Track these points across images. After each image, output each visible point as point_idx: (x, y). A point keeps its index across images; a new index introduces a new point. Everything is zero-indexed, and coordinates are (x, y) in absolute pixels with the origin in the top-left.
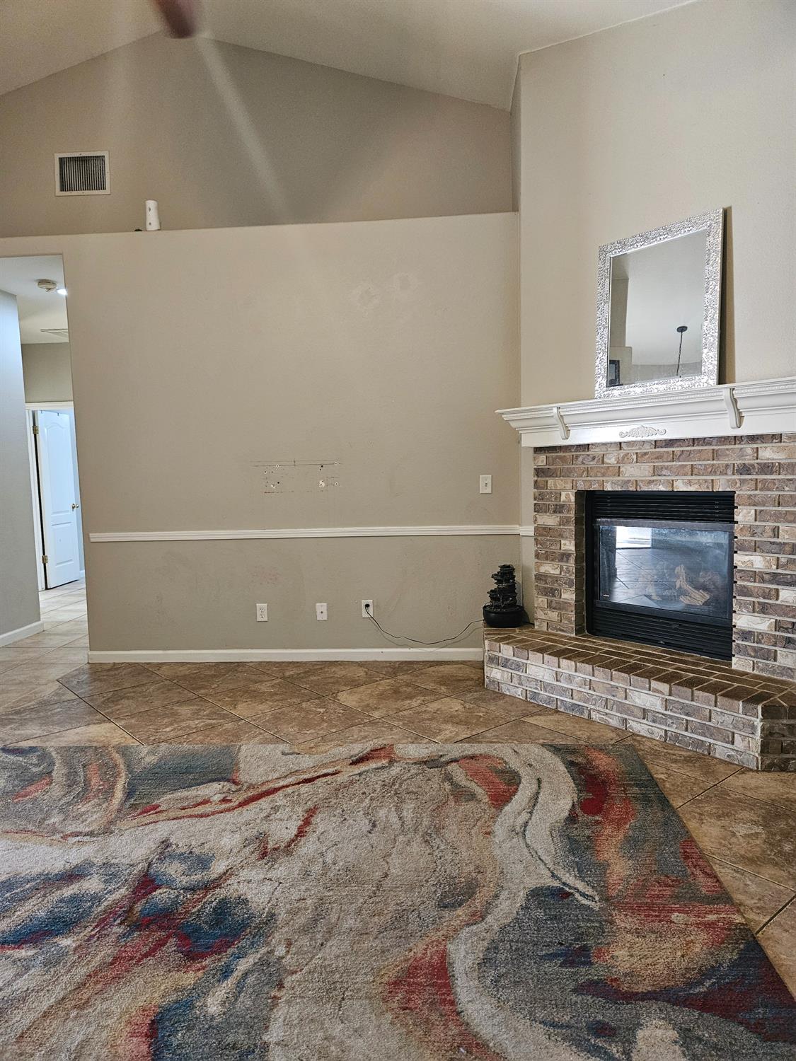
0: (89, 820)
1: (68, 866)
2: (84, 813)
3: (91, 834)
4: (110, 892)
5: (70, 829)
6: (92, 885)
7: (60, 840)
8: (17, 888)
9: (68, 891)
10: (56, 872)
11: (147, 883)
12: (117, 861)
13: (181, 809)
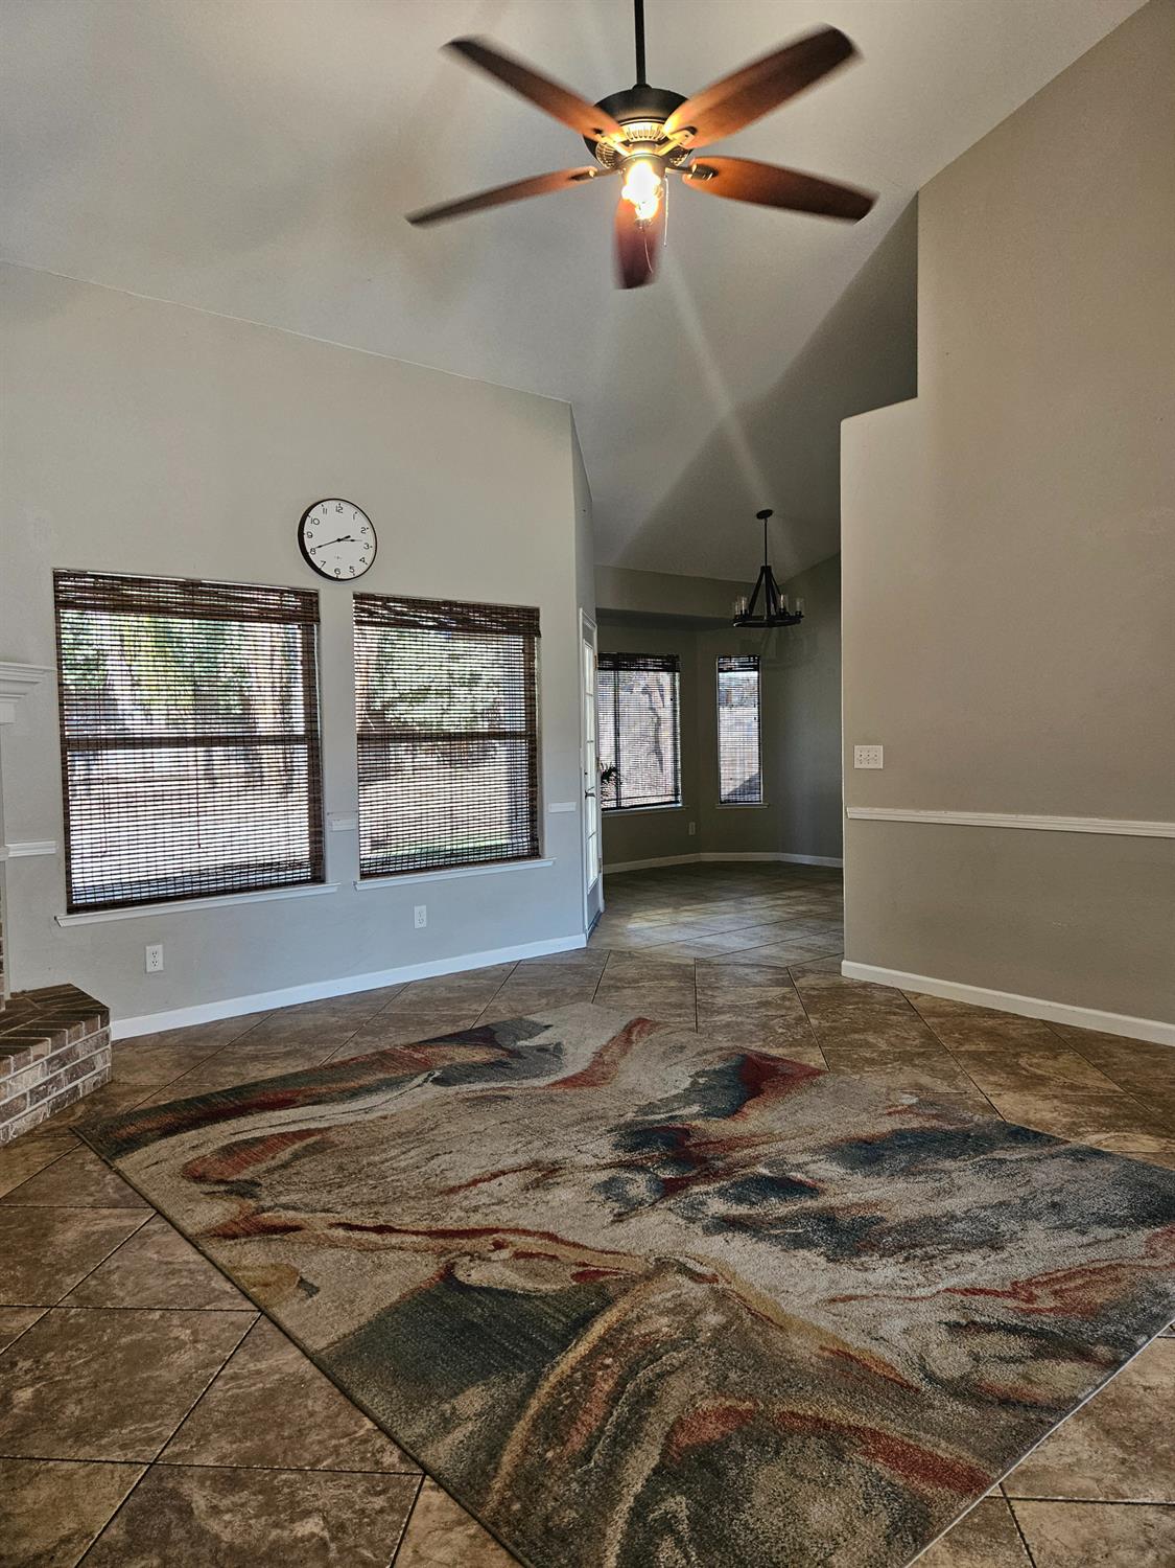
0: (669, 1295)
1: (730, 1235)
2: (668, 1312)
3: (684, 1270)
4: (707, 1193)
5: (699, 1291)
6: (718, 1207)
7: (720, 1278)
8: (790, 1234)
9: (742, 1210)
10: (744, 1235)
11: (668, 1189)
12: (680, 1221)
13: (556, 1258)
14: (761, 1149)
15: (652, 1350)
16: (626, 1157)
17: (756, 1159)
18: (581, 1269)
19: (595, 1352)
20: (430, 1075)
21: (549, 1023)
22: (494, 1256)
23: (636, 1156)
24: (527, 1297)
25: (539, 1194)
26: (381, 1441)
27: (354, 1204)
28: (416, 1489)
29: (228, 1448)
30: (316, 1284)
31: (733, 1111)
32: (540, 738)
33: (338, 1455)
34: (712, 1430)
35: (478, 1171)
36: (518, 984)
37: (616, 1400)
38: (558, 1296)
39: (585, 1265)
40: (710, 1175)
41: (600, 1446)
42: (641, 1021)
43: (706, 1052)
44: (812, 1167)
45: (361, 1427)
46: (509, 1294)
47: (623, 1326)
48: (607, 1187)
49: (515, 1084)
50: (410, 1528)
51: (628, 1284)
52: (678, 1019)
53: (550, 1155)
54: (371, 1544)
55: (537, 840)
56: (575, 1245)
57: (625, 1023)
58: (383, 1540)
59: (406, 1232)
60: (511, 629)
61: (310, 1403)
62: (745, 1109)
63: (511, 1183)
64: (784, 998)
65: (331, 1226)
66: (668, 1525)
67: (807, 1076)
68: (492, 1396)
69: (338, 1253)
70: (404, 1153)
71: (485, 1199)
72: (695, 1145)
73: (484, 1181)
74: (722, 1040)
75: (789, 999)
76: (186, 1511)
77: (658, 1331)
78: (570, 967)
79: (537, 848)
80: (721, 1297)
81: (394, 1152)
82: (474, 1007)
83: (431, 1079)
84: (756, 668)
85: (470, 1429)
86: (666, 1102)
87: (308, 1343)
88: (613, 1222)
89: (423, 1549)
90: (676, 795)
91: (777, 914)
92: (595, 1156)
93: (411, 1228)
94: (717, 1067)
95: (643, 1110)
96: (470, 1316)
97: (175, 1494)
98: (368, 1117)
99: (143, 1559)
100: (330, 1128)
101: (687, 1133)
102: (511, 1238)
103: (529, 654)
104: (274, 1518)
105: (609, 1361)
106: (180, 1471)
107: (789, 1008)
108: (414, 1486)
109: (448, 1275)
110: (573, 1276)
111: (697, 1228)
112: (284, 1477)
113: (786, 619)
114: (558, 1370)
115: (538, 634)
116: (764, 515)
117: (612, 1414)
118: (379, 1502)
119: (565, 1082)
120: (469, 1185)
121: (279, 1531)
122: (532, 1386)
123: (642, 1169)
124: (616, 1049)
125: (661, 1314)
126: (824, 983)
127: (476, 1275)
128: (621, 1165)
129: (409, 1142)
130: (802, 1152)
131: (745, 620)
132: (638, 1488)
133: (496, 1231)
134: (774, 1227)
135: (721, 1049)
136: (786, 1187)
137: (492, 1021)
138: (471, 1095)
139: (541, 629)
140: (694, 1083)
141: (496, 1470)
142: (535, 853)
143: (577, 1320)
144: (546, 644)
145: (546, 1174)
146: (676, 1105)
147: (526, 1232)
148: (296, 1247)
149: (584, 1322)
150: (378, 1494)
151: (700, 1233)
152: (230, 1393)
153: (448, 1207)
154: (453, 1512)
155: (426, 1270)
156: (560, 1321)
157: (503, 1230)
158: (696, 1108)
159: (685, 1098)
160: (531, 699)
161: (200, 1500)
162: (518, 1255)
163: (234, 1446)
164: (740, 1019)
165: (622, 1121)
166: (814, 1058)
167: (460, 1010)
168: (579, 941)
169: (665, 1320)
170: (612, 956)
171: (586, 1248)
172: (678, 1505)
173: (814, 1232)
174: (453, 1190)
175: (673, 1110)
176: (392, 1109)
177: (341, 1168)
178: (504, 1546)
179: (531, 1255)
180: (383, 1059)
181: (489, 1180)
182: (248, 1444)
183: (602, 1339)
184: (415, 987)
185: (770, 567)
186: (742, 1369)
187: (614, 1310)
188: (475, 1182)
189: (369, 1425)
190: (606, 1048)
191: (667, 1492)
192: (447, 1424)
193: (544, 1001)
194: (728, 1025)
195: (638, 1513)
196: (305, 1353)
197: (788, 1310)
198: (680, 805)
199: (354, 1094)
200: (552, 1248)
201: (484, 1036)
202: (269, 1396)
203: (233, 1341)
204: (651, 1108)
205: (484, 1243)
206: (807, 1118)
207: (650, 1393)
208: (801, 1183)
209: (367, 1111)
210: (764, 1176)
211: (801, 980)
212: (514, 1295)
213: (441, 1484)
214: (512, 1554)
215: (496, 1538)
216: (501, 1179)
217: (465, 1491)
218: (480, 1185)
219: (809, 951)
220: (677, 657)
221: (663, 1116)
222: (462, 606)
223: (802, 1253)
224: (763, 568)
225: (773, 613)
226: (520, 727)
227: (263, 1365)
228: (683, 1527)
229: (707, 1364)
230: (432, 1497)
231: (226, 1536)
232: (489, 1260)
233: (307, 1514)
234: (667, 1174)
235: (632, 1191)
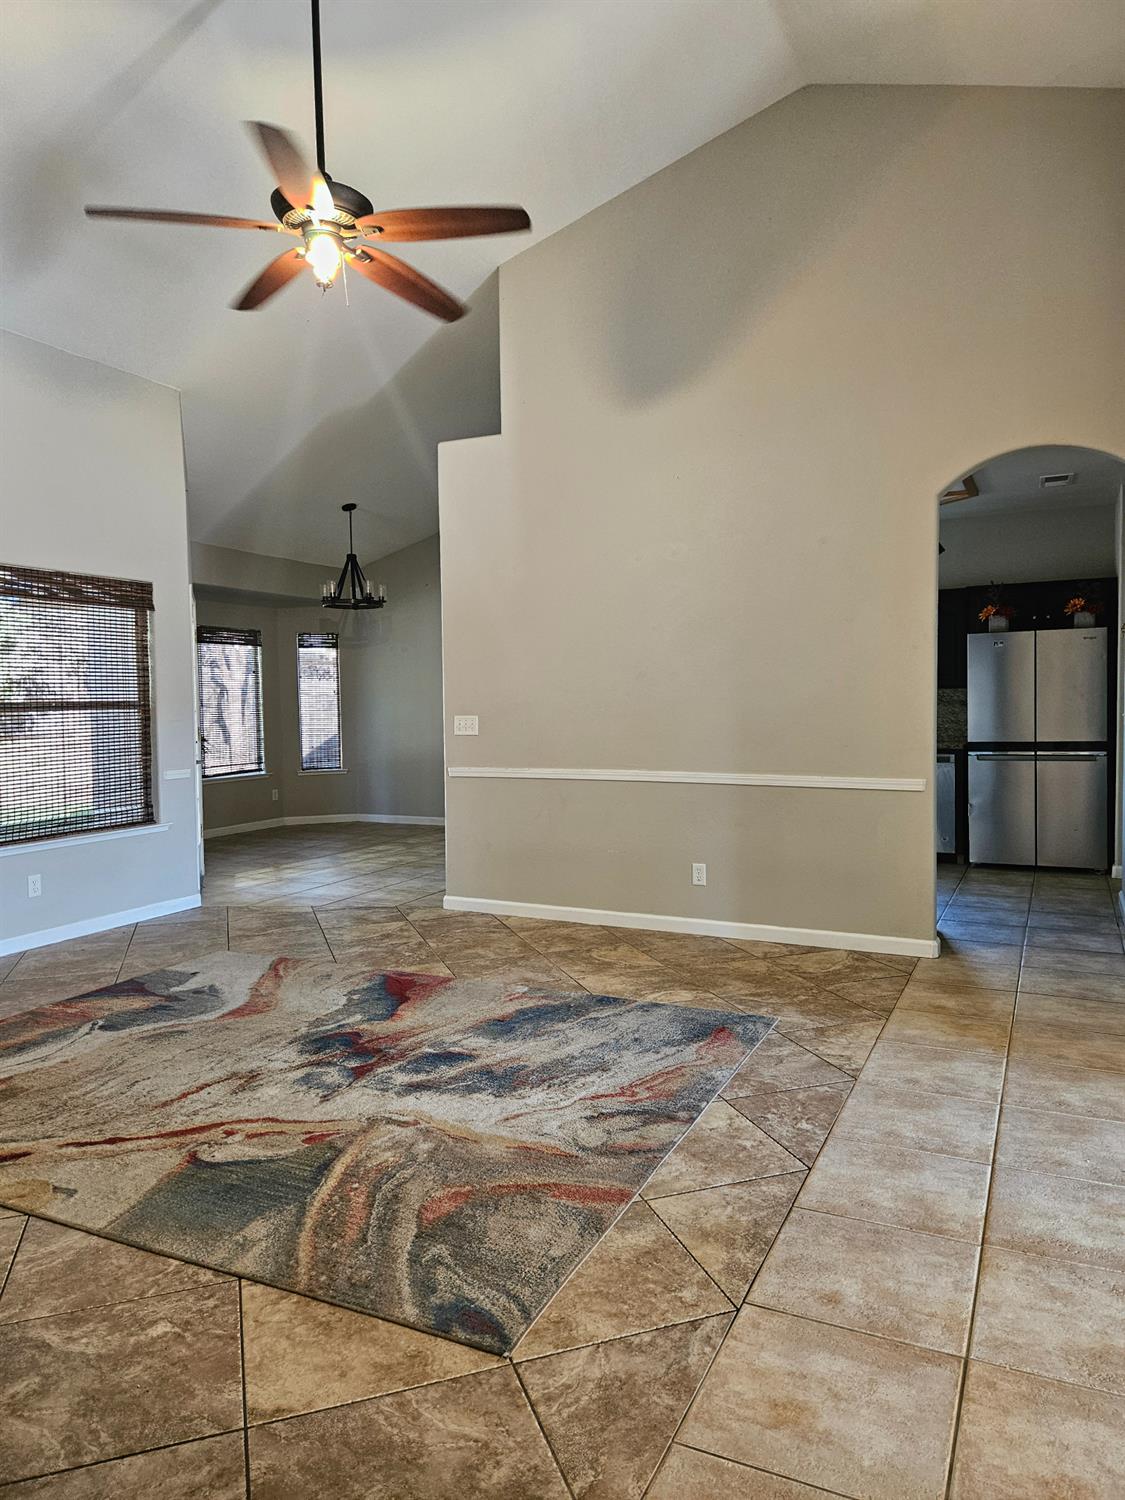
0: (386, 1139)
1: (418, 1094)
2: (389, 1149)
3: (390, 1121)
4: (390, 1071)
5: (409, 1132)
6: (401, 1078)
7: (421, 1122)
8: (463, 1086)
9: (421, 1077)
10: (429, 1093)
11: (358, 1073)
12: (376, 1092)
13: (285, 1133)
14: (422, 1037)
15: (385, 1173)
16: (314, 1057)
17: (421, 1044)
18: (308, 1136)
19: (342, 1183)
20: (94, 1024)
21: (197, 971)
22: (229, 1140)
23: (321, 1056)
24: (271, 1160)
25: (248, 1095)
26: (191, 1269)
27: (74, 1128)
28: (237, 1289)
29: (55, 1303)
30: (72, 1187)
31: (391, 1014)
32: (155, 708)
33: (159, 1286)
34: (448, 1207)
35: (183, 1087)
36: (145, 943)
37: (372, 1206)
38: (297, 1155)
39: (310, 1132)
40: (387, 1059)
41: (370, 1233)
42: (282, 960)
43: (351, 977)
44: (464, 1042)
45: (169, 1266)
46: (254, 1163)
47: (358, 1164)
48: (306, 1080)
49: (184, 1021)
50: (244, 1310)
51: (351, 1138)
52: (316, 955)
53: (243, 1067)
54: (217, 1325)
55: (152, 806)
56: (295, 1122)
57: (269, 963)
58: (227, 1321)
59: (138, 1138)
60: (123, 602)
61: (114, 1261)
62: (399, 1012)
63: (217, 1092)
64: (402, 930)
65: (61, 1147)
66: (437, 1261)
67: (441, 983)
68: (273, 1224)
69: (81, 1164)
70: (102, 1085)
71: (199, 1106)
72: (368, 1042)
73: (193, 1093)
74: (361, 967)
75: (406, 930)
76: (44, 1347)
77: (387, 1161)
78: (193, 924)
79: (152, 814)
80: (427, 1133)
81: (91, 1086)
82: (109, 966)
83: (97, 1027)
84: (335, 646)
85: (264, 1245)
86: (332, 1016)
87: (89, 1225)
88: (321, 1102)
89: (261, 1319)
90: (259, 763)
91: (373, 865)
92: (285, 1061)
93: (141, 1135)
94: (365, 986)
95: (311, 1024)
96: (229, 1181)
97: (24, 1339)
98: (47, 1064)
99: (23, 1381)
100: (12, 1077)
101: (358, 1035)
102: (238, 1126)
103: (142, 628)
104: (126, 1332)
105: (356, 1185)
106: (23, 1324)
107: (408, 937)
108: (234, 1287)
109: (193, 1158)
110: (303, 1141)
111: (391, 1094)
112: (120, 1307)
113: (371, 603)
114: (318, 1198)
115: (152, 608)
116: (349, 507)
117: (371, 1214)
118: (211, 1303)
119: (232, 1013)
120: (179, 1098)
121: (136, 1337)
122: (302, 1211)
123: (329, 1064)
124: (269, 983)
125: (384, 1150)
126: (431, 916)
127: (219, 1156)
128: (311, 1064)
129: (102, 1077)
130: (454, 1034)
131: (333, 602)
132: (409, 1247)
133: (222, 1124)
134: (450, 1084)
135: (363, 972)
136: (450, 1058)
137: (134, 975)
138: (145, 1034)
139: (154, 603)
140: (349, 1000)
141: (297, 1263)
142: (149, 818)
143: (319, 1167)
144: (158, 619)
145: (250, 1080)
146: (340, 1017)
147: (247, 1121)
148: (34, 1167)
149: (326, 1167)
150: (209, 1298)
151: (395, 1097)
152: (33, 1271)
153: (169, 1116)
154: (274, 1294)
155: (171, 1160)
156: (305, 1170)
157: (228, 1123)
158: (358, 1017)
159: (347, 1010)
160: (143, 671)
161: (53, 1337)
162: (249, 1136)
163: (61, 1301)
164: (370, 949)
165: (298, 1034)
166: (441, 970)
167: (96, 969)
168: (194, 901)
169: (389, 1154)
170: (231, 912)
171: (305, 1122)
172: (439, 1249)
173: (480, 1082)
174: (165, 1104)
175: (339, 1021)
176: (68, 1054)
177: (43, 1105)
178: (324, 1301)
179: (261, 1134)
180: (35, 1017)
181: (197, 1091)
182: (73, 1296)
183: (344, 1174)
184: (35, 955)
185: (355, 556)
186: (457, 1170)
187: (347, 1155)
188: (185, 1095)
189: (177, 1262)
190: (259, 984)
191: (430, 1245)
192: (243, 1247)
193: (180, 954)
194: (362, 955)
195: (414, 1259)
196: (89, 1232)
197: (478, 1131)
198: (263, 773)
199: (21, 1048)
200: (277, 1127)
201: (135, 987)
202: (72, 1266)
203: (13, 1239)
204: (319, 1022)
205: (218, 1133)
206: (450, 1012)
207: (396, 1197)
208: (460, 1054)
209: (43, 1059)
210: (431, 1053)
211: (411, 915)
212: (260, 1162)
213: (254, 1280)
214: (332, 1304)
215: (314, 1298)
216: (208, 1089)
217: (279, 1282)
218: (189, 1096)
219: (410, 892)
220: (259, 631)
221: (333, 1026)
222: (75, 577)
223: (475, 1096)
224: (348, 555)
225: (359, 596)
226: (134, 697)
227: (54, 1248)
228: (449, 1260)
229: (430, 1172)
230: (249, 1289)
231: (90, 1351)
232: (226, 1143)
233: (154, 1323)
234: (353, 1064)
235: (328, 1079)
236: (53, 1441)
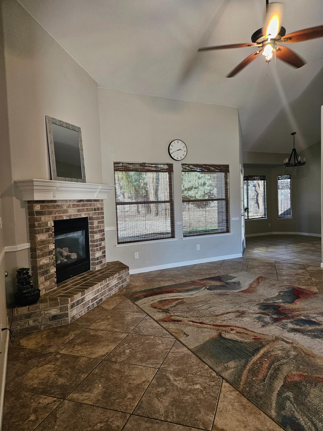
0: (280, 346)
1: (295, 333)
2: (280, 350)
3: (283, 340)
4: (287, 322)
5: (288, 346)
6: (290, 326)
7: (294, 343)
8: (313, 334)
9: (298, 327)
10: (299, 333)
11: (276, 320)
12: (280, 328)
13: (248, 334)
14: (301, 312)
15: (277, 359)
16: (263, 311)
17: (300, 315)
18: (255, 337)
19: (261, 357)
20: (206, 287)
21: (236, 276)
22: (231, 332)
23: (265, 311)
24: (241, 342)
25: (240, 319)
26: (211, 370)
27: (193, 317)
28: (221, 382)
29: (175, 367)
30: (188, 334)
31: (292, 302)
32: (229, 200)
33: (201, 372)
34: (297, 379)
35: (223, 312)
36: (225, 266)
37: (269, 369)
38: (250, 343)
39: (255, 336)
40: (287, 318)
41: (267, 378)
42: (261, 277)
43: (282, 286)
44: (317, 318)
45: (205, 367)
46: (236, 341)
47: (268, 352)
48: (259, 318)
49: (229, 291)
50: (222, 390)
51: (268, 342)
52: (272, 277)
53: (241, 309)
54: (213, 392)
55: (228, 228)
56: (252, 331)
57: (257, 277)
58: (216, 392)
59: (207, 324)
60: (221, 171)
61: (192, 360)
62: (295, 302)
63: (232, 315)
64: (303, 273)
65: (189, 321)
66: (288, 398)
67: (313, 294)
68: (237, 364)
69: (192, 328)
70: (203, 306)
71: (226, 319)
72: (282, 310)
73: (225, 314)
74: (286, 283)
75: (305, 273)
76: (169, 380)
77: (278, 354)
78: (238, 262)
79: (228, 230)
80: (295, 348)
81: (200, 305)
82: (214, 271)
83: (206, 288)
84: (289, 178)
85: (232, 370)
86: (272, 299)
87: (189, 347)
88: (262, 327)
89: (226, 395)
90: (265, 215)
91: (298, 250)
92: (254, 311)
93: (208, 323)
94: (286, 290)
95: (265, 300)
96: (228, 345)
97: (165, 375)
98: (192, 296)
99: (161, 388)
100: (183, 298)
101: (279, 307)
102: (235, 328)
103: (226, 177)
104: (189, 384)
105: (266, 360)
106: (166, 371)
107: (305, 276)
108: (221, 381)
109: (220, 335)
110: (253, 339)
111: (285, 330)
112: (189, 375)
113: (300, 164)
114: (253, 360)
115: (229, 172)
116: (293, 134)
117: (269, 372)
118: (213, 384)
119: (243, 291)
120: (221, 315)
121: (191, 386)
122: (247, 363)
123: (268, 315)
124: (255, 284)
125: (278, 350)
126: (315, 269)
127: (227, 336)
128: (261, 313)
129: (204, 303)
130: (314, 314)
131: (287, 165)
132: (279, 389)
133: (231, 326)
134: (308, 332)
135: (286, 286)
136: (310, 322)
137: (220, 275)
138: (217, 293)
139: (230, 170)
140: (279, 294)
141: (241, 380)
142: (228, 231)
143: (256, 349)
144: (231, 175)
145: (242, 314)
146: (275, 299)
147: (238, 327)
148: (181, 325)
149: (258, 350)
150: (213, 382)
151: (287, 332)
152: (173, 356)
153: (217, 319)
154: (232, 388)
155: (214, 334)
156: (251, 349)
157: (232, 326)
158: (281, 301)
159: (277, 298)
160: (226, 190)
161: (171, 377)
162: (237, 332)
163: (177, 367)
164: (290, 278)
165: (260, 302)
166: (315, 289)
167: (211, 272)
168: (240, 255)
169: (280, 352)
170: (250, 260)
171: (255, 332)
172: (290, 394)
173: (320, 334)
174: (217, 316)
175: (274, 301)
176: (198, 295)
177: (188, 308)
178: (246, 397)
179: (241, 333)
180: (193, 283)
181: (226, 314)
182: (180, 367)
183: (263, 354)
184: (198, 265)
185: (295, 149)
186: (303, 366)
187: (265, 348)
188: (223, 314)
189: (207, 366)
190: (252, 284)
191: (287, 391)
192: (227, 369)
193: (233, 271)
194: (287, 279)
195: (279, 394)
196: (188, 349)
197: (315, 353)
198: (266, 218)
199: (188, 291)
200: (246, 332)
201: (218, 279)
202: (182, 358)
203: (171, 345)
204: (268, 300)
205: (228, 329)
206: (314, 305)
207: (279, 368)
208: (314, 322)
209: (192, 295)
210: (303, 319)
211: (308, 268)
212: (238, 342)
213: (227, 381)
214: (248, 399)
215: (243, 395)
216: (230, 314)
217: (234, 384)
218: (224, 315)
219: (309, 260)
220: (265, 176)
221: (272, 302)
222: (209, 165)
223: (317, 339)
224: (293, 149)
225: (296, 162)
226: (224, 197)
227: (179, 350)
228: (292, 399)
229: (293, 363)
230: (225, 384)
231: (179, 386)
232: (230, 333)
233: (196, 384)
234: (275, 316)
235: (266, 320)
236: (163, 410)
